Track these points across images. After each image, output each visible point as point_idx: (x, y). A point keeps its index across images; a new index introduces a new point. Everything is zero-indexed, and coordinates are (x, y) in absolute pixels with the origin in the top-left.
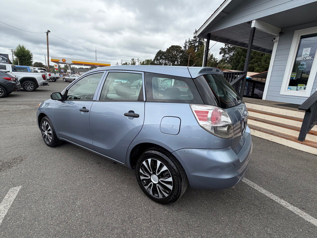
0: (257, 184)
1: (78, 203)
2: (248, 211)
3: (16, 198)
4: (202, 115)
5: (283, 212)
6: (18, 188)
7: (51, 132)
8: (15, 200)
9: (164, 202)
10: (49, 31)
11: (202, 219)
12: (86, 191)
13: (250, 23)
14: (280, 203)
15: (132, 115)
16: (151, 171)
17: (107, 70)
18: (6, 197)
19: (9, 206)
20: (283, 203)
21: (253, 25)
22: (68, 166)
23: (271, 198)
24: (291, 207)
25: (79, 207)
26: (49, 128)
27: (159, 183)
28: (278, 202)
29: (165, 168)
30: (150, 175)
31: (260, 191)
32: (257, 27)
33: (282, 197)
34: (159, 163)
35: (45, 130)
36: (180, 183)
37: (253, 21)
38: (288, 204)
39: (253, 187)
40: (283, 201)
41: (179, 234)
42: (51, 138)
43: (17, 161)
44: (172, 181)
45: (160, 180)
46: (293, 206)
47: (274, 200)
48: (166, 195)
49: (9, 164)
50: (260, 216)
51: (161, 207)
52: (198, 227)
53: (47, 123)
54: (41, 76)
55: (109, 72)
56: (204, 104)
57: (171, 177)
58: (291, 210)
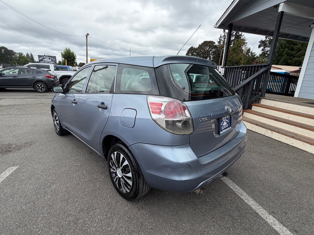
0: (247, 193)
1: (53, 187)
2: (219, 222)
3: (8, 176)
5: (264, 230)
6: (14, 168)
7: (58, 122)
8: (7, 177)
10: (88, 34)
11: (161, 221)
12: (66, 177)
13: (277, 6)
14: (265, 219)
15: (103, 106)
16: (117, 165)
17: (94, 64)
18: (2, 174)
20: (271, 220)
21: (280, 9)
22: (64, 153)
23: (257, 211)
24: (278, 226)
25: (52, 191)
26: (57, 118)
27: (122, 177)
28: (264, 218)
29: (126, 162)
30: (116, 168)
31: (246, 201)
32: (286, 10)
33: (272, 213)
34: (122, 156)
35: (55, 120)
36: (137, 180)
37: (280, 4)
38: (277, 222)
39: (239, 195)
40: (271, 217)
44: (132, 177)
45: (123, 174)
46: (282, 226)
47: (260, 214)
49: (20, 147)
50: (230, 231)
52: (152, 229)
53: (55, 114)
55: (95, 66)
56: (160, 95)
57: (130, 172)
58: (277, 230)
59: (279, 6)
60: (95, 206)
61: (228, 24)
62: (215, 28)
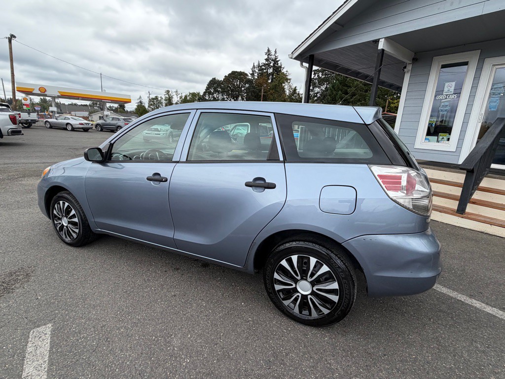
1: (176, 342)
2: (440, 322)
3: (51, 348)
4: (392, 182)
5: (483, 317)
6: (48, 329)
7: (76, 220)
8: (51, 352)
9: (320, 323)
11: (384, 342)
12: (179, 319)
14: (472, 305)
15: (260, 184)
16: (297, 275)
17: (197, 109)
18: (29, 350)
19: (46, 365)
20: (477, 304)
21: (381, 46)
22: (124, 279)
23: (458, 299)
24: (489, 309)
25: (181, 350)
26: (73, 212)
27: (313, 293)
28: (470, 303)
29: (325, 269)
30: (296, 281)
32: (388, 49)
33: (471, 296)
34: (313, 261)
35: (63, 216)
37: (380, 40)
38: (483, 305)
40: (474, 301)
41: (363, 370)
42: (77, 231)
43: (19, 278)
44: (338, 288)
45: (315, 289)
46: (490, 307)
47: (463, 300)
48: (326, 311)
50: (457, 327)
51: (315, 331)
52: (385, 355)
53: (67, 204)
54: (8, 117)
55: (202, 112)
56: (392, 164)
57: (335, 282)
58: (491, 312)
59: (379, 41)
60: (282, 350)
61: (308, 55)
62: (291, 58)
